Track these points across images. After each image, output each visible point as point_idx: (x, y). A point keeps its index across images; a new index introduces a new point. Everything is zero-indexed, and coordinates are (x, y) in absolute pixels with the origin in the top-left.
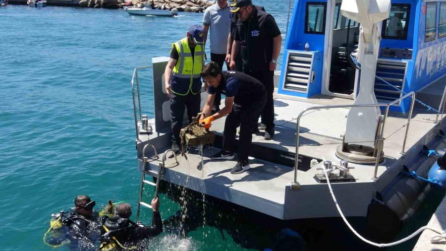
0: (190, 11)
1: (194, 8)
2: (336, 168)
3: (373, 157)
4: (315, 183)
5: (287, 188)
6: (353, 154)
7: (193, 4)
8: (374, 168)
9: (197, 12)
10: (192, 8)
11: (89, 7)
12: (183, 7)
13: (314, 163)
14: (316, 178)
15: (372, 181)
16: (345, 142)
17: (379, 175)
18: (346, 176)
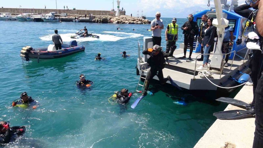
0: (137, 24)
1: (139, 22)
2: (208, 74)
3: (220, 72)
4: (200, 78)
5: (191, 79)
6: (213, 71)
7: (139, 21)
8: (220, 75)
9: (141, 24)
10: (138, 22)
11: (96, 22)
12: (134, 22)
13: (199, 73)
14: (201, 77)
15: (219, 79)
16: (211, 67)
17: (222, 77)
18: (211, 77)
